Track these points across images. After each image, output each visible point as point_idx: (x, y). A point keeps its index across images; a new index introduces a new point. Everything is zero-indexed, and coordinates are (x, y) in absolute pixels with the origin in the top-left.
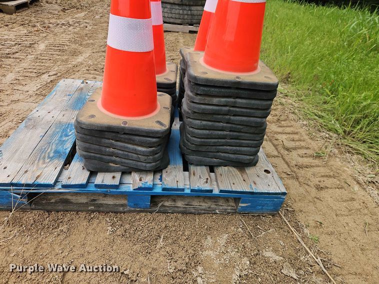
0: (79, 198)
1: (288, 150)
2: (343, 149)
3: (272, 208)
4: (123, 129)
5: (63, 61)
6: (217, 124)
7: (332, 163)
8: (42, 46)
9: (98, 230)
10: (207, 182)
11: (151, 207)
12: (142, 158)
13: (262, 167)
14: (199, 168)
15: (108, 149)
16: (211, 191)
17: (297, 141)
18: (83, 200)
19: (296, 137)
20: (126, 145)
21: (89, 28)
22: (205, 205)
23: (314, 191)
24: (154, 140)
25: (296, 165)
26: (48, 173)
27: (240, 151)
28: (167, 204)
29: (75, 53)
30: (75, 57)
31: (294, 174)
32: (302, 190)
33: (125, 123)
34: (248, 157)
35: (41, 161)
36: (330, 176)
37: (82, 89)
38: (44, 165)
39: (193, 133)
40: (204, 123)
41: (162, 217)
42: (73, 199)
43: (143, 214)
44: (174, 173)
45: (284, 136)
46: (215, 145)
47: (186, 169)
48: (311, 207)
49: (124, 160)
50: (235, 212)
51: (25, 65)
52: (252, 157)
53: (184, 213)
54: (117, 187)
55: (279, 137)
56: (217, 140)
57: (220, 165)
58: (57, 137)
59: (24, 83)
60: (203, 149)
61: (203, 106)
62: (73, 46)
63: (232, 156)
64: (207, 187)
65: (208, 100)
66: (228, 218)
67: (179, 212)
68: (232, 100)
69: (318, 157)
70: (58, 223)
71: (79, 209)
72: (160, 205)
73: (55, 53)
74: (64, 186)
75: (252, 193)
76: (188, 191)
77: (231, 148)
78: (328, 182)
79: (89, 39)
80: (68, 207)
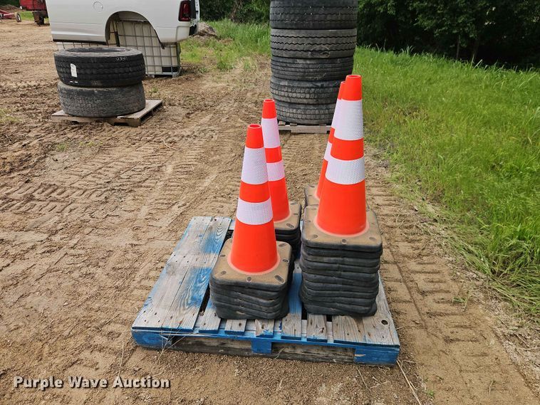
0: (211, 341)
1: (423, 293)
2: (490, 294)
3: (388, 360)
4: (248, 284)
5: (190, 187)
6: (330, 278)
7: (472, 310)
8: (169, 169)
9: (227, 371)
10: (322, 332)
11: (272, 353)
12: (264, 308)
13: (381, 317)
14: (316, 316)
15: (235, 300)
16: (326, 341)
17: (437, 282)
18: (215, 343)
19: (437, 277)
20: (251, 297)
21: (215, 137)
22: (322, 354)
23: (441, 344)
24: (273, 294)
25: (428, 313)
26: (188, 319)
27: (354, 302)
28: (287, 350)
29: (202, 175)
30: (201, 180)
31: (423, 323)
32: (429, 341)
33: (249, 279)
34: (363, 308)
35: (182, 308)
36: (466, 327)
37: (211, 228)
38: (185, 312)
39: (309, 285)
40: (318, 277)
41: (282, 363)
42: (206, 342)
43: (265, 359)
44: (293, 322)
45: (423, 276)
46: (330, 296)
47: (304, 317)
48: (435, 361)
49: (248, 309)
50: (352, 362)
51: (155, 194)
52: (367, 308)
53: (303, 360)
54: (242, 334)
55: (416, 277)
56: (331, 292)
57: (337, 314)
58: (192, 284)
59: (157, 217)
60: (319, 299)
61: (315, 264)
62: (200, 166)
63: (347, 306)
64: (322, 337)
65: (319, 259)
66: (345, 368)
67: (298, 359)
68: (341, 259)
69: (456, 303)
70: (194, 363)
71: (212, 351)
72: (281, 351)
73: (182, 176)
74: (201, 332)
75: (366, 345)
76: (304, 340)
77: (346, 299)
78: (462, 333)
79: (215, 155)
80: (202, 350)
